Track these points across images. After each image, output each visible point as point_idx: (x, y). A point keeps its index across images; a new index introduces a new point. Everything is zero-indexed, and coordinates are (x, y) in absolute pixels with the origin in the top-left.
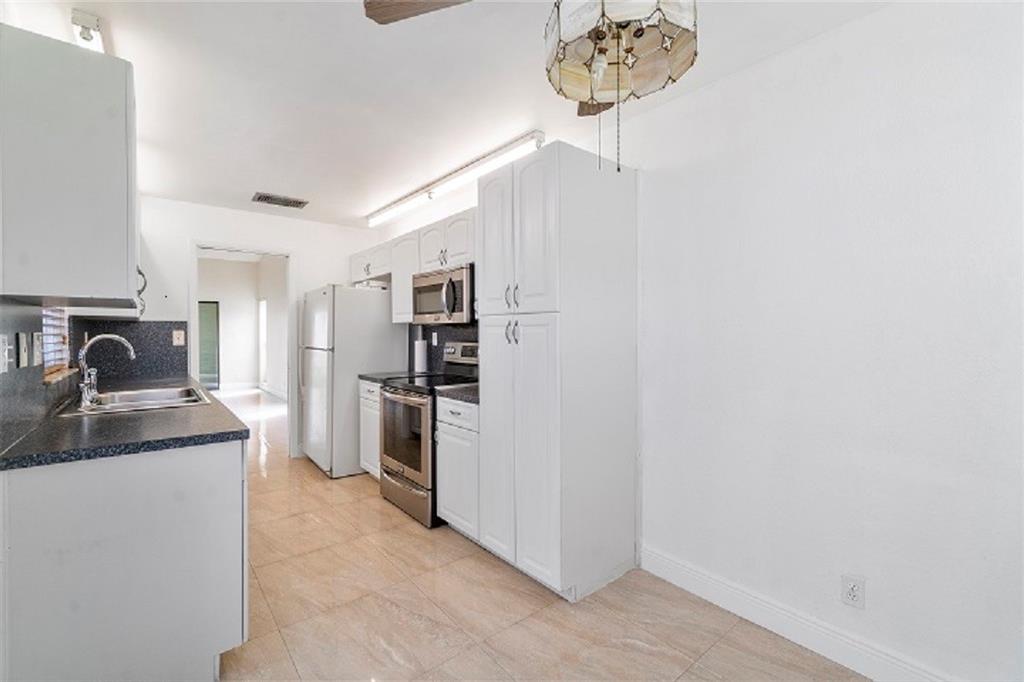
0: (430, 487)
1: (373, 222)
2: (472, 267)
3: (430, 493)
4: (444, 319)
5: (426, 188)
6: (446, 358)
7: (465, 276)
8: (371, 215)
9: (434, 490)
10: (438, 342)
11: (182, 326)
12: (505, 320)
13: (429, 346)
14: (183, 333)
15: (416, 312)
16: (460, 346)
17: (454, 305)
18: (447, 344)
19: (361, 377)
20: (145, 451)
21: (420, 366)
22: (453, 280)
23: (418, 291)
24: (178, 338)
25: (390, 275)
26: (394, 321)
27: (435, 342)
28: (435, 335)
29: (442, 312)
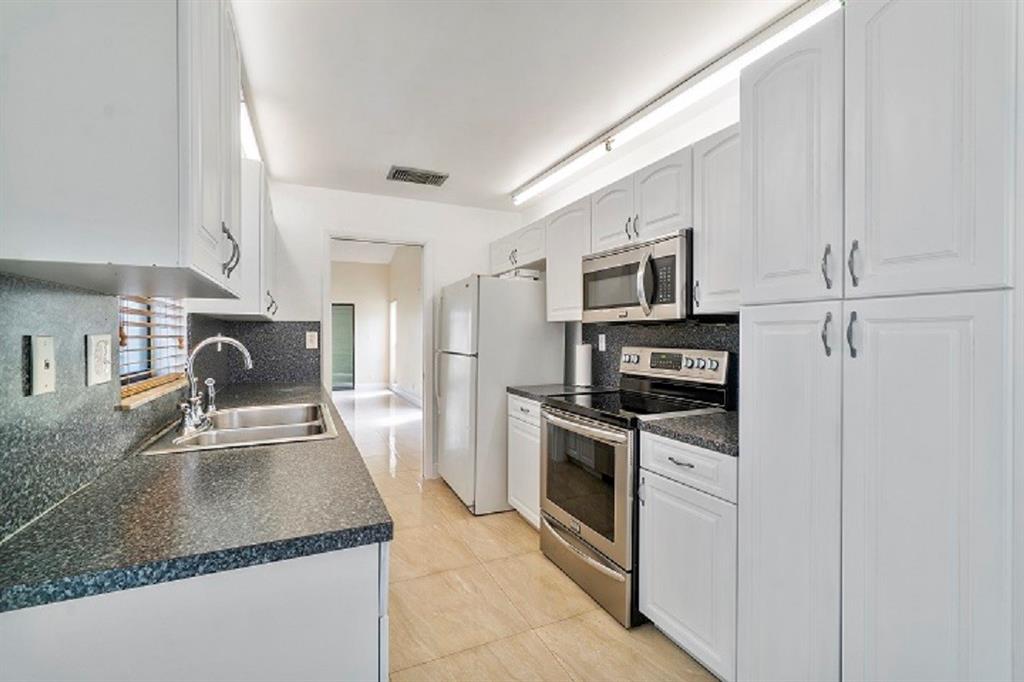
0: (629, 568)
1: (520, 199)
2: (689, 235)
3: (629, 575)
4: (637, 314)
5: (604, 136)
6: (624, 368)
8: (518, 190)
9: (635, 573)
10: (607, 347)
11: (316, 326)
13: (595, 352)
14: (316, 334)
15: (586, 307)
16: (646, 353)
17: (657, 291)
18: (626, 350)
19: (510, 390)
20: (205, 572)
21: (582, 377)
22: (656, 256)
23: (589, 279)
24: (311, 340)
25: (544, 261)
26: (549, 319)
27: (602, 347)
28: (602, 338)
29: (638, 304)
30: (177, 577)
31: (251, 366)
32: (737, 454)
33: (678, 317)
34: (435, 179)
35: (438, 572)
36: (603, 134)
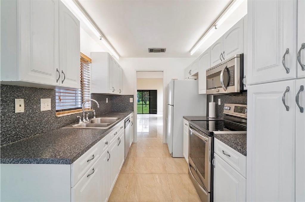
1: (192, 53)
2: (242, 57)
3: (209, 194)
4: (222, 91)
6: (225, 112)
7: (236, 63)
9: (212, 193)
10: (221, 103)
11: (132, 96)
12: (282, 87)
13: (217, 106)
14: (132, 98)
15: (207, 89)
16: (233, 106)
17: (228, 83)
18: (225, 105)
19: (184, 117)
22: (228, 67)
23: (208, 77)
24: (131, 100)
25: (198, 73)
26: (199, 93)
27: (219, 104)
28: (219, 100)
29: (221, 87)
30: (14, 163)
31: (99, 107)
32: (246, 155)
33: (236, 92)
34: (163, 50)
35: (152, 173)
36: (214, 23)
